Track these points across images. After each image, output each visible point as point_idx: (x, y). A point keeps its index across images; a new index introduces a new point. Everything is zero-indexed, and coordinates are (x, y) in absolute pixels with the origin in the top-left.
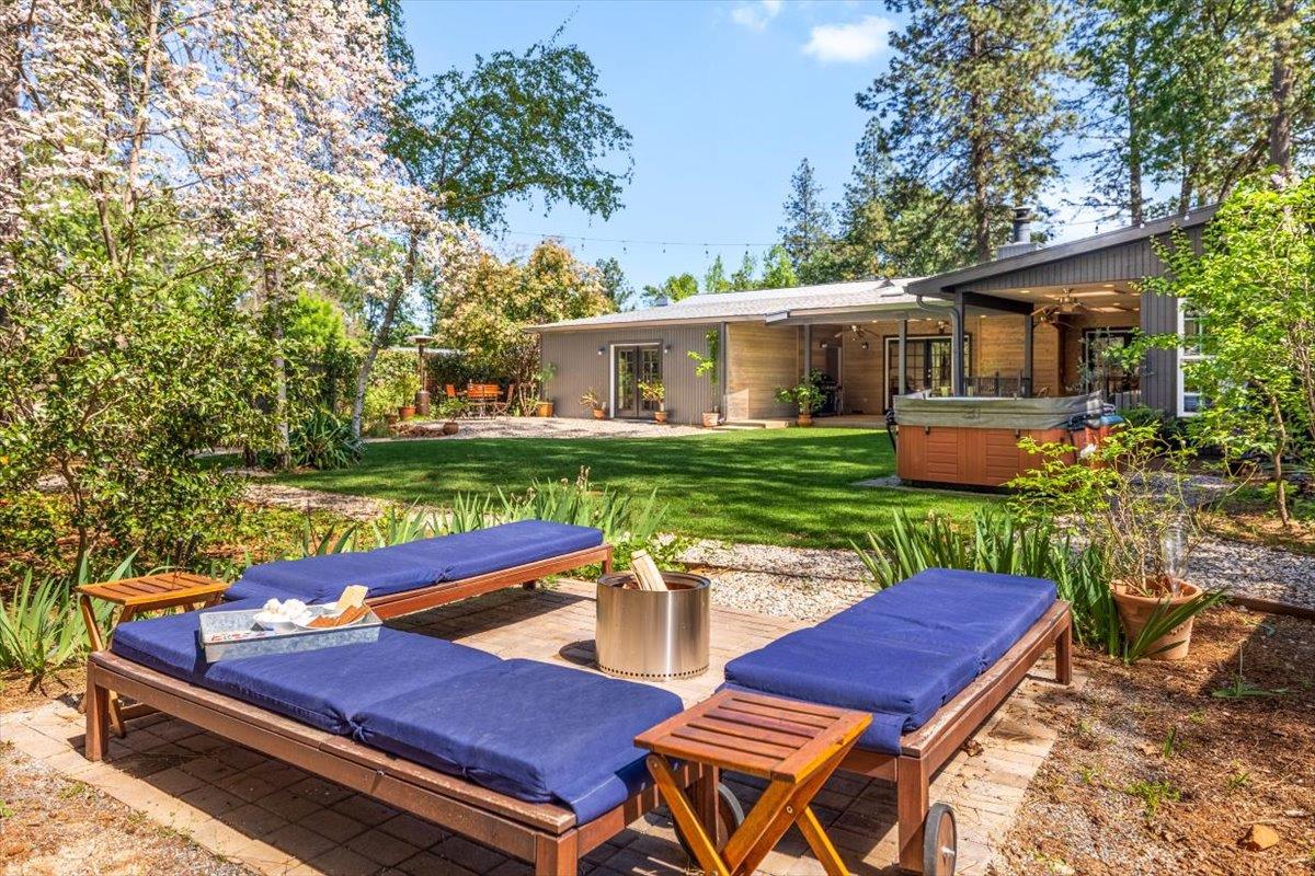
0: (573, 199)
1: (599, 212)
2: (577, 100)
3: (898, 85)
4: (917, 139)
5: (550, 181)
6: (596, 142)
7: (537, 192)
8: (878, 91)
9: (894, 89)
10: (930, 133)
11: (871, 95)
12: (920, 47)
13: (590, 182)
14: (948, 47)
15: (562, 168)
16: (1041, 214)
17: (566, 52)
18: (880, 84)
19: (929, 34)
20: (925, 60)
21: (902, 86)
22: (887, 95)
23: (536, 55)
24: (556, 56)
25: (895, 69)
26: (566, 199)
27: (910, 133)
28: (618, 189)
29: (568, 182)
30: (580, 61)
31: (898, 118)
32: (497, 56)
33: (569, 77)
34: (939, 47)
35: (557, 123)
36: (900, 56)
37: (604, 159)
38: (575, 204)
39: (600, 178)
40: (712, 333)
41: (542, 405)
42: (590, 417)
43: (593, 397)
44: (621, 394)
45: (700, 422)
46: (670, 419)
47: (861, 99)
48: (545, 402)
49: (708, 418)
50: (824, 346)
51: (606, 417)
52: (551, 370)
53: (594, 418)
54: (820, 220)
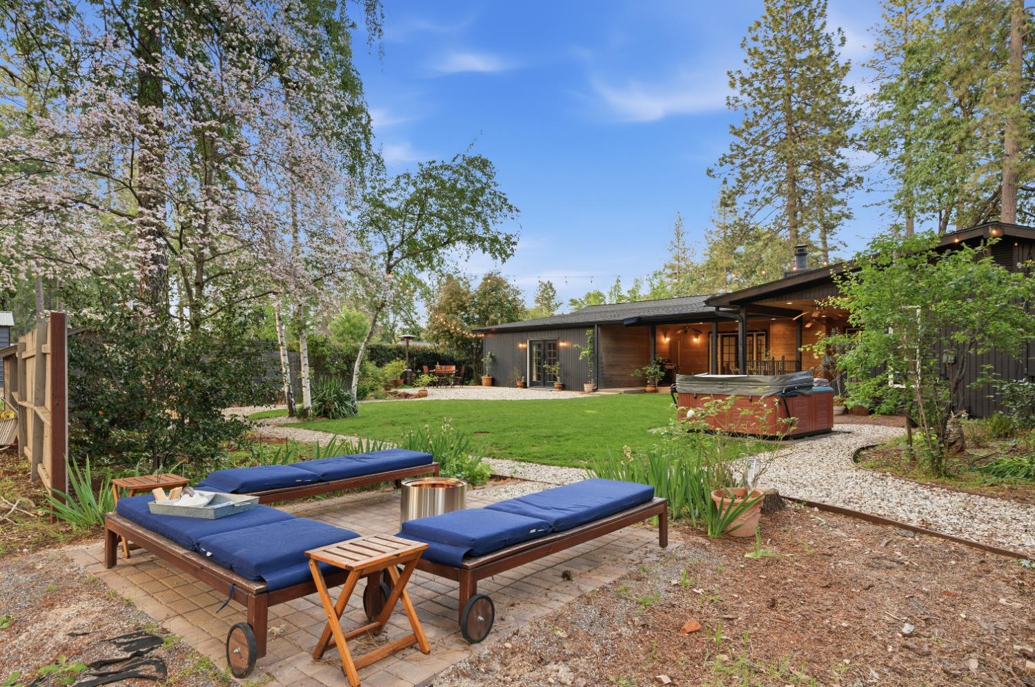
0: (484, 250)
1: (499, 258)
2: (483, 189)
3: (734, 161)
4: (748, 197)
5: (471, 239)
6: (498, 213)
7: (461, 246)
8: (721, 165)
9: (732, 163)
10: (758, 192)
11: (715, 168)
12: (751, 134)
13: (495, 240)
14: (770, 133)
15: (479, 231)
16: (840, 246)
17: (476, 159)
18: (723, 160)
19: (758, 125)
20: (754, 142)
21: (738, 162)
22: (728, 167)
23: (459, 161)
24: (471, 162)
25: (733, 150)
26: (480, 250)
27: (743, 193)
28: (514, 243)
29: (482, 240)
30: (484, 164)
31: (735, 184)
32: (430, 163)
33: (479, 174)
34: (764, 133)
35: (474, 202)
36: (738, 140)
37: (501, 226)
38: (487, 252)
39: (500, 237)
40: (589, 331)
41: (485, 378)
42: (514, 385)
43: (516, 373)
44: (534, 372)
45: (581, 389)
46: (563, 387)
47: (709, 172)
48: (486, 377)
49: (587, 387)
50: (668, 340)
51: (524, 386)
52: (491, 356)
53: (517, 387)
54: (688, 253)
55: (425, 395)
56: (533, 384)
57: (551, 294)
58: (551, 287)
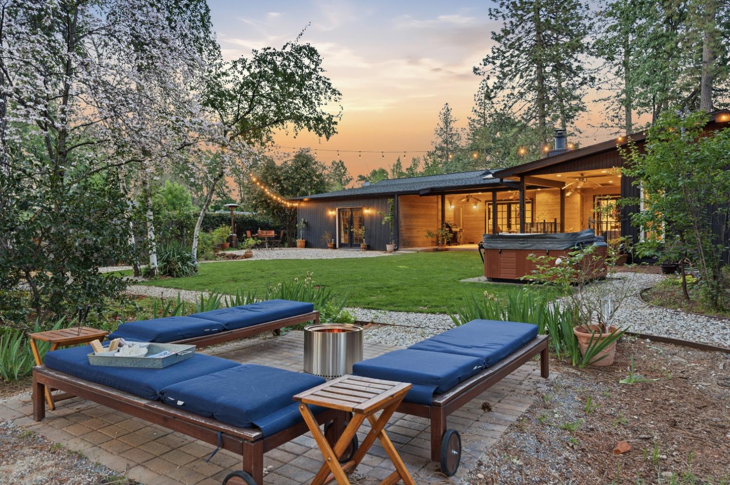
0: (310, 128)
1: (324, 136)
2: (311, 74)
3: (496, 61)
4: (507, 92)
5: (298, 119)
6: (322, 97)
7: (290, 125)
8: (485, 65)
9: (494, 63)
10: (513, 88)
11: (481, 67)
12: (508, 40)
13: (319, 120)
14: (524, 40)
15: (305, 112)
16: (576, 133)
17: (304, 47)
18: (486, 61)
19: (513, 33)
20: (511, 46)
21: (498, 62)
22: (490, 66)
23: (288, 49)
24: (299, 50)
25: (494, 53)
26: (306, 128)
27: (503, 88)
28: (336, 123)
29: (308, 119)
30: (312, 52)
31: (496, 80)
32: (265, 50)
33: (306, 61)
34: (519, 39)
35: (301, 85)
36: (498, 45)
37: (327, 107)
38: (312, 131)
39: (324, 117)
40: (390, 201)
41: (299, 242)
42: (325, 247)
43: (327, 236)
44: (343, 234)
45: (384, 249)
46: (369, 248)
47: (475, 70)
48: (301, 240)
49: (389, 247)
50: (453, 207)
51: (334, 247)
52: (304, 222)
53: (327, 248)
54: (455, 138)
55: (251, 256)
56: (342, 246)
57: (343, 171)
58: (342, 166)
